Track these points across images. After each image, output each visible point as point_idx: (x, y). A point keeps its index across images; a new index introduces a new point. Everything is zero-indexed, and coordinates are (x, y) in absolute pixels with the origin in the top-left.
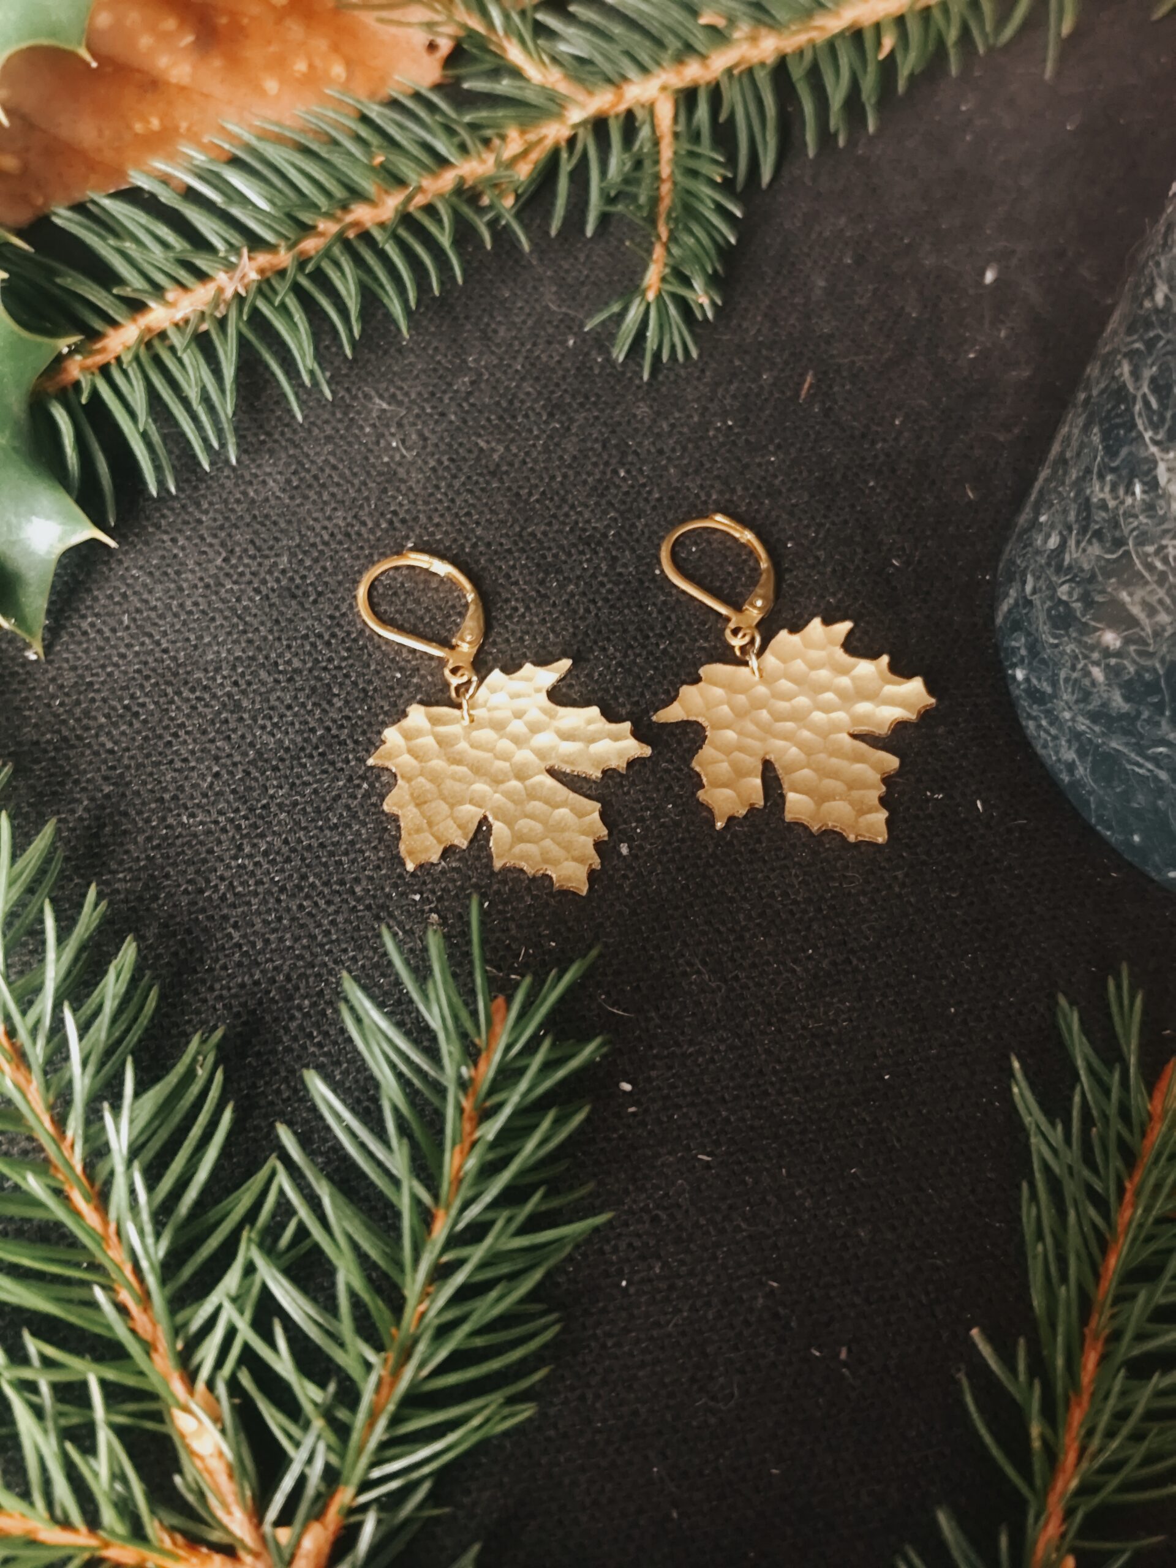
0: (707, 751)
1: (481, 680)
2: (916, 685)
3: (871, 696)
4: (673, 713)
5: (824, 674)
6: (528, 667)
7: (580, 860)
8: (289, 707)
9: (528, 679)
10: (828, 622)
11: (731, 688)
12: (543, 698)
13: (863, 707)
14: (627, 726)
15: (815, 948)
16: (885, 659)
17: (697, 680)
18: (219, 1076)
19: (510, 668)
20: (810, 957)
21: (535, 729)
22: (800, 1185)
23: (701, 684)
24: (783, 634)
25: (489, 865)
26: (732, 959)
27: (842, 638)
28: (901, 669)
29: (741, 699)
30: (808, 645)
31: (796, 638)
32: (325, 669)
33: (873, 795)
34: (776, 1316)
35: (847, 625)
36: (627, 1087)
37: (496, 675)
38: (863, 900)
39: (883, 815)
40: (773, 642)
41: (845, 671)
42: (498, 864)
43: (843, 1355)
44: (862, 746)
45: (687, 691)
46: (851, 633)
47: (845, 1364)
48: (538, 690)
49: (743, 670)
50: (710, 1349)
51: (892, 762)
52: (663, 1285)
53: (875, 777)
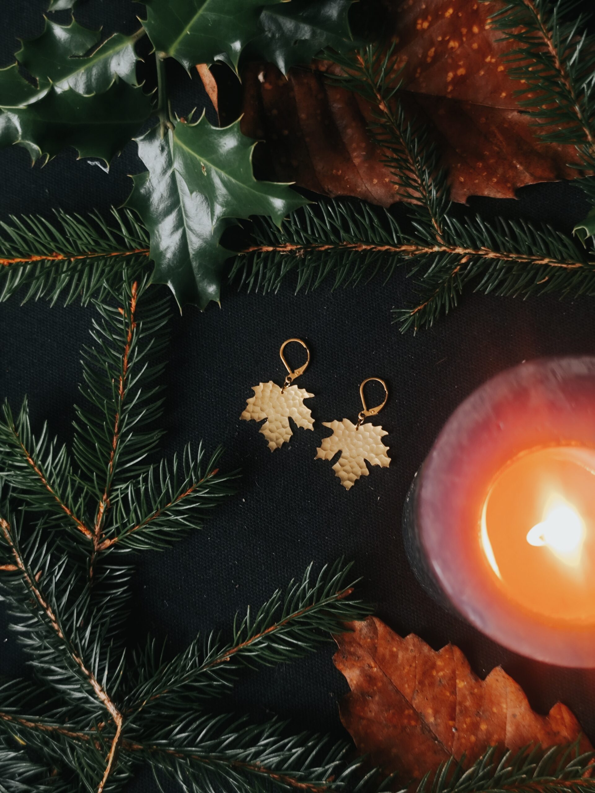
0: (328, 439)
1: (291, 385)
2: (389, 460)
3: (377, 455)
4: (328, 425)
5: (371, 440)
6: (304, 390)
7: (277, 444)
8: (248, 360)
9: (301, 392)
10: (383, 429)
11: (347, 428)
12: (302, 399)
13: (373, 455)
14: (313, 420)
15: (311, 502)
16: (388, 448)
17: (340, 420)
18: (157, 442)
19: (300, 387)
20: (308, 503)
21: (295, 406)
22: (260, 548)
23: (341, 423)
24: (370, 424)
25: (259, 430)
26: (291, 490)
27: (383, 435)
28: (389, 454)
29: (347, 432)
30: (374, 431)
31: (372, 427)
32: (263, 357)
33: (355, 478)
34: (231, 569)
35: (386, 433)
36: (244, 500)
37: (296, 387)
38: (332, 499)
39: (352, 484)
40: (366, 425)
41: (377, 444)
42: (260, 431)
43: (237, 587)
44: (364, 464)
45: (336, 422)
46: (386, 436)
47: (236, 589)
48: (302, 397)
49: (353, 425)
50: (214, 564)
51: (367, 472)
52: (216, 545)
53: (360, 473)
